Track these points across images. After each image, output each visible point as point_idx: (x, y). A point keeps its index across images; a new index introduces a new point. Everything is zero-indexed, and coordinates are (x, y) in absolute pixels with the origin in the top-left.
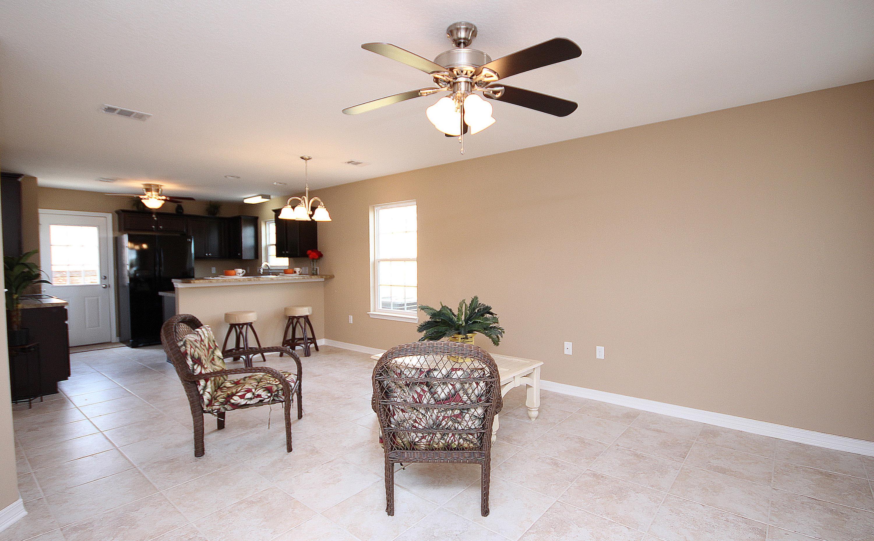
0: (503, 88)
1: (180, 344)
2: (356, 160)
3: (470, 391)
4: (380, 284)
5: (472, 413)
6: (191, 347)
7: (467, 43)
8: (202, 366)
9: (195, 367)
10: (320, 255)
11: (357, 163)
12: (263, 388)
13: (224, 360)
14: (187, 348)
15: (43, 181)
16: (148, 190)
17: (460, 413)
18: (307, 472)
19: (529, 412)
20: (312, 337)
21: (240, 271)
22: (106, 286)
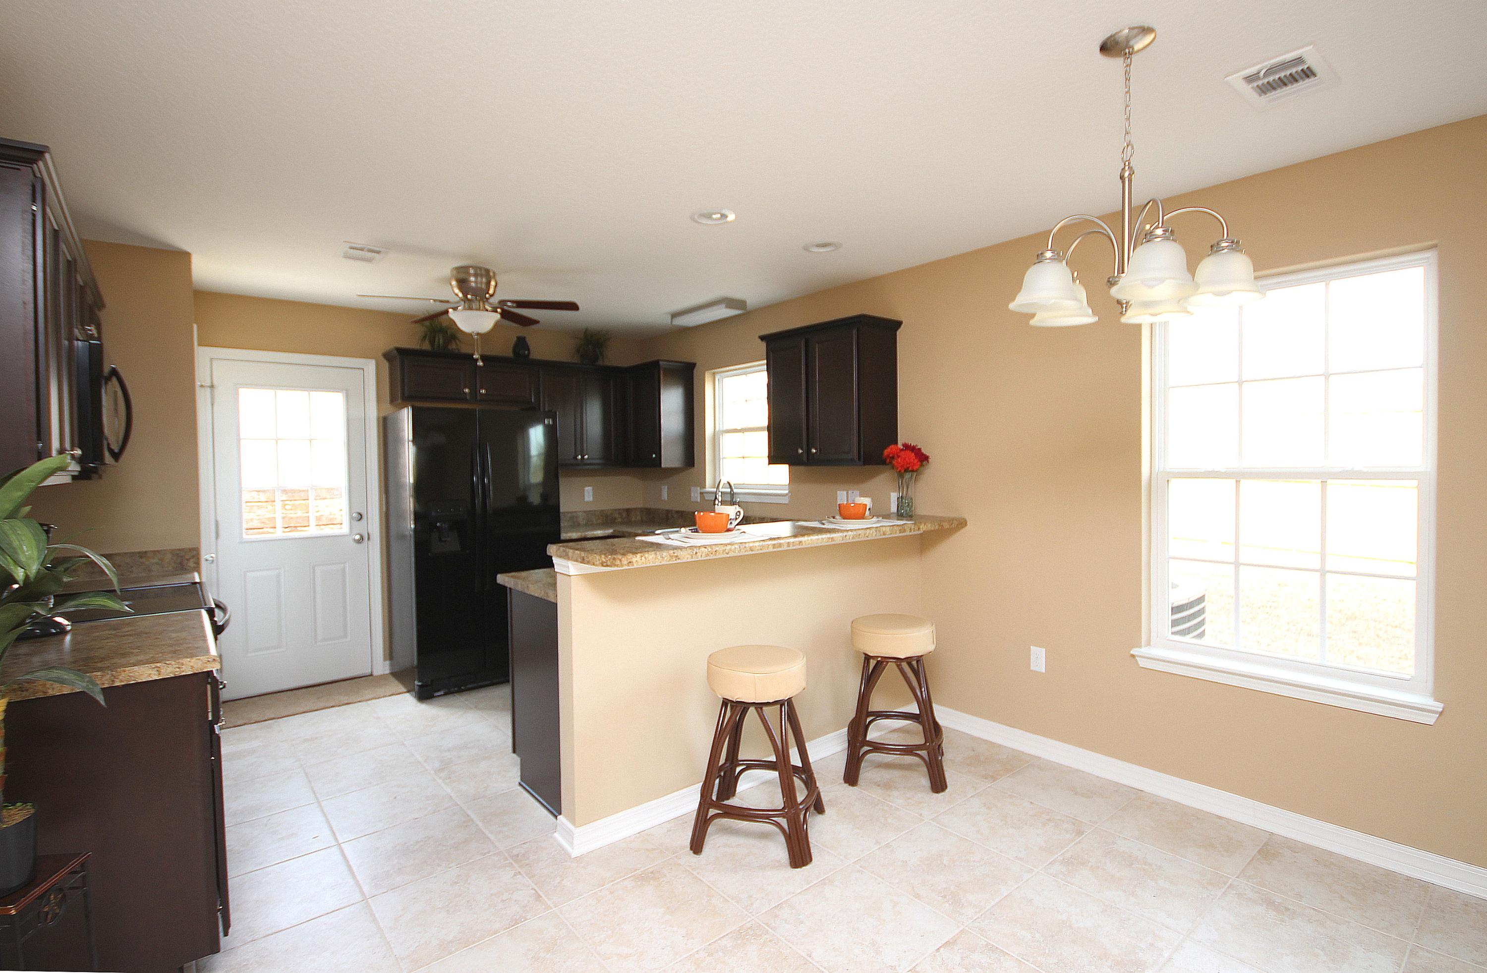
10: (924, 460)
22: (362, 538)
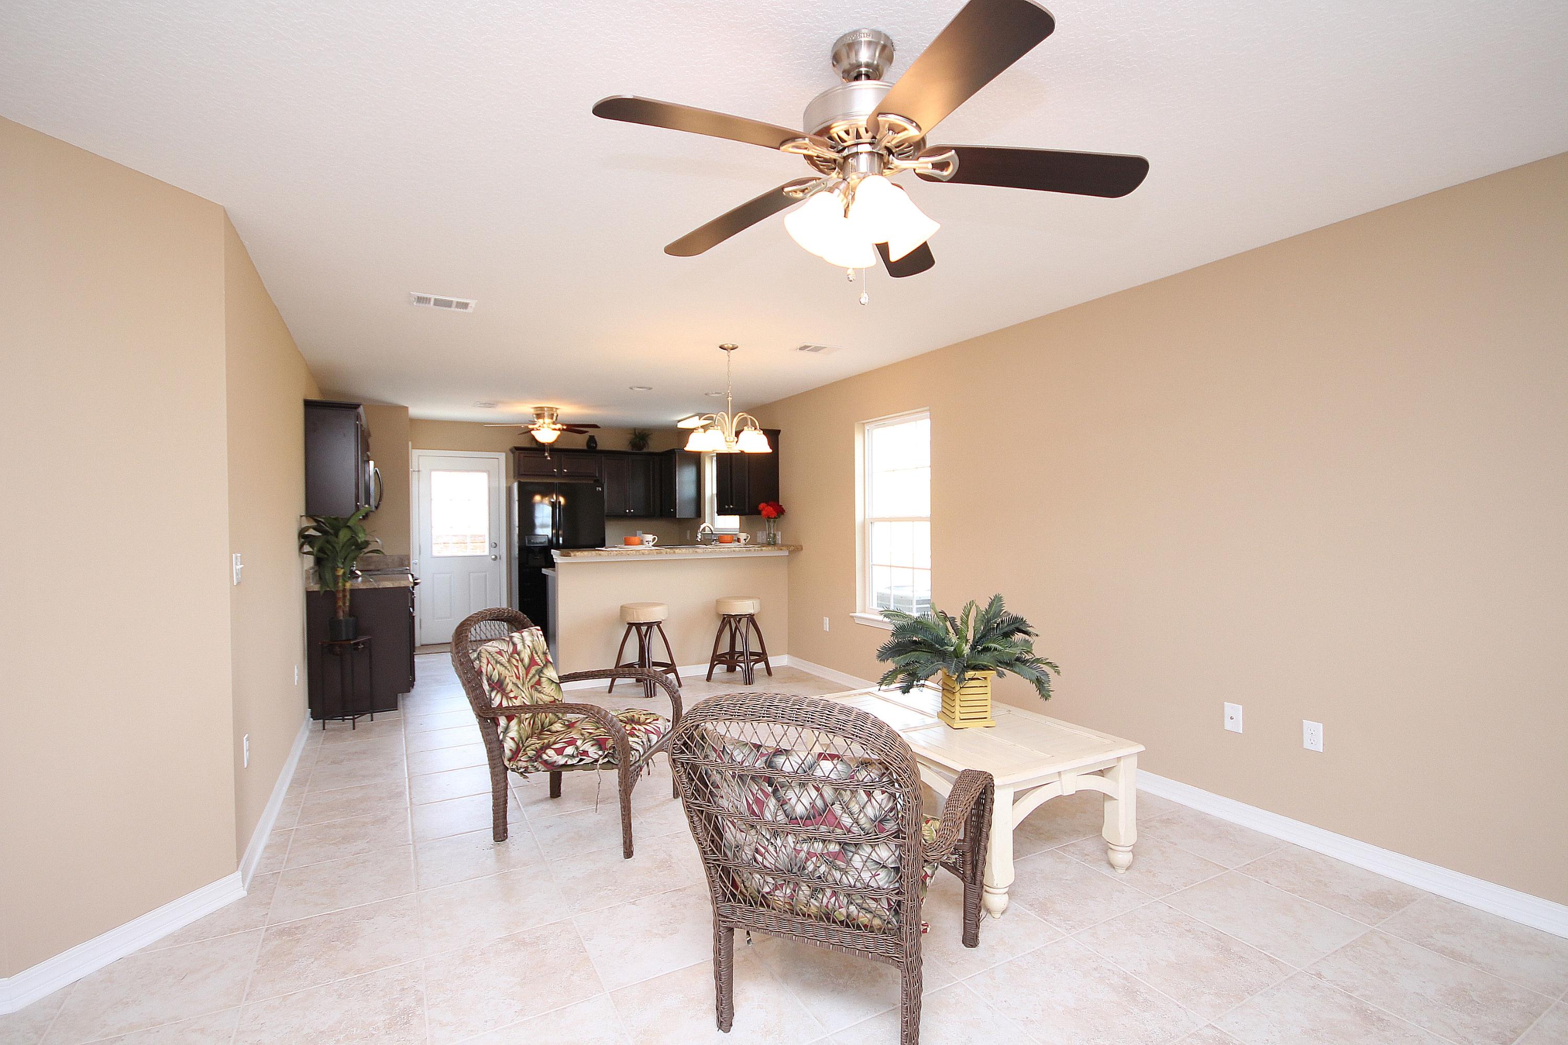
0: (953, 152)
1: (474, 656)
2: (814, 344)
3: (855, 808)
4: (873, 563)
5: (867, 855)
6: (488, 662)
7: (874, 73)
8: (505, 694)
9: (493, 694)
10: (780, 511)
11: (817, 349)
12: (594, 739)
13: (561, 685)
14: (482, 664)
15: (417, 410)
16: (539, 416)
17: (840, 851)
18: (634, 904)
19: (1110, 852)
20: (761, 652)
21: (649, 537)
22: (496, 557)
